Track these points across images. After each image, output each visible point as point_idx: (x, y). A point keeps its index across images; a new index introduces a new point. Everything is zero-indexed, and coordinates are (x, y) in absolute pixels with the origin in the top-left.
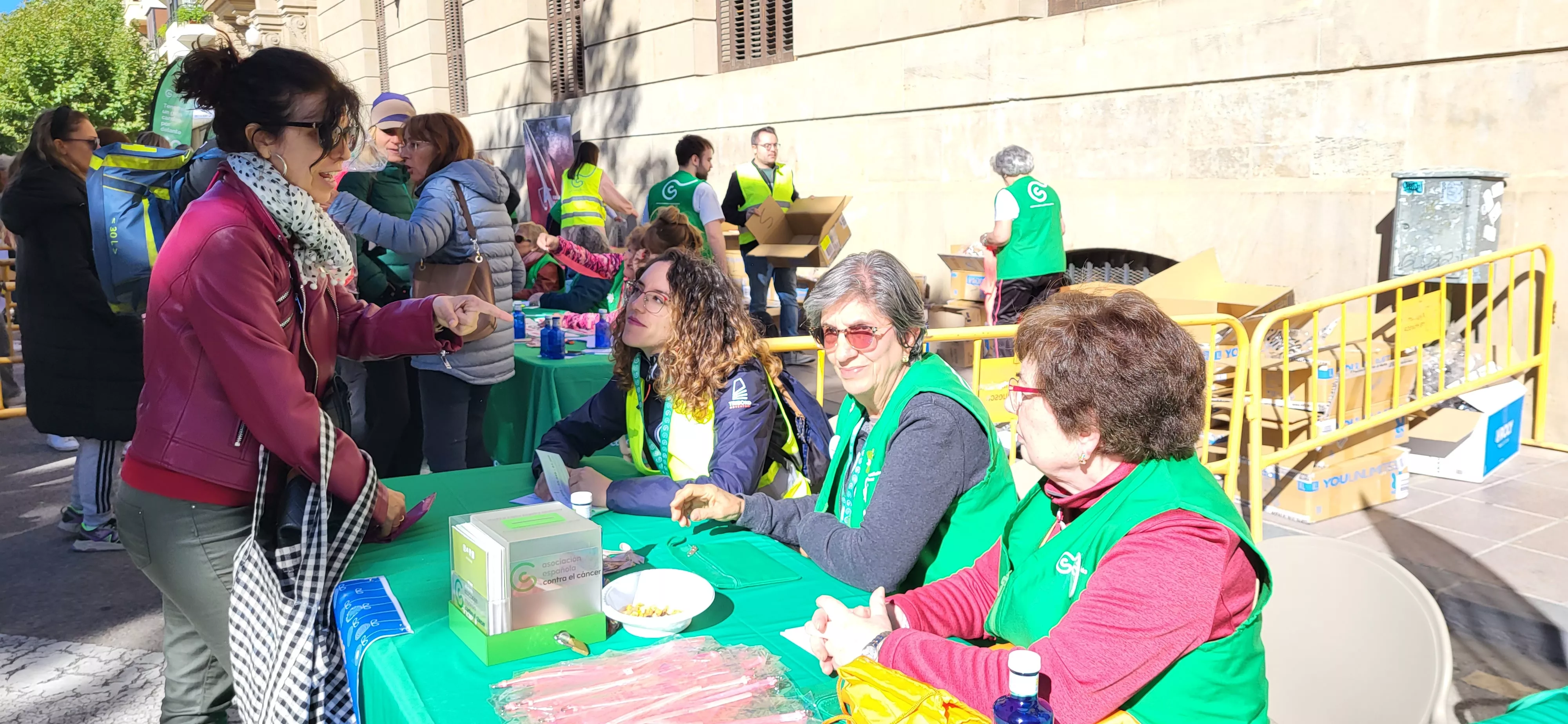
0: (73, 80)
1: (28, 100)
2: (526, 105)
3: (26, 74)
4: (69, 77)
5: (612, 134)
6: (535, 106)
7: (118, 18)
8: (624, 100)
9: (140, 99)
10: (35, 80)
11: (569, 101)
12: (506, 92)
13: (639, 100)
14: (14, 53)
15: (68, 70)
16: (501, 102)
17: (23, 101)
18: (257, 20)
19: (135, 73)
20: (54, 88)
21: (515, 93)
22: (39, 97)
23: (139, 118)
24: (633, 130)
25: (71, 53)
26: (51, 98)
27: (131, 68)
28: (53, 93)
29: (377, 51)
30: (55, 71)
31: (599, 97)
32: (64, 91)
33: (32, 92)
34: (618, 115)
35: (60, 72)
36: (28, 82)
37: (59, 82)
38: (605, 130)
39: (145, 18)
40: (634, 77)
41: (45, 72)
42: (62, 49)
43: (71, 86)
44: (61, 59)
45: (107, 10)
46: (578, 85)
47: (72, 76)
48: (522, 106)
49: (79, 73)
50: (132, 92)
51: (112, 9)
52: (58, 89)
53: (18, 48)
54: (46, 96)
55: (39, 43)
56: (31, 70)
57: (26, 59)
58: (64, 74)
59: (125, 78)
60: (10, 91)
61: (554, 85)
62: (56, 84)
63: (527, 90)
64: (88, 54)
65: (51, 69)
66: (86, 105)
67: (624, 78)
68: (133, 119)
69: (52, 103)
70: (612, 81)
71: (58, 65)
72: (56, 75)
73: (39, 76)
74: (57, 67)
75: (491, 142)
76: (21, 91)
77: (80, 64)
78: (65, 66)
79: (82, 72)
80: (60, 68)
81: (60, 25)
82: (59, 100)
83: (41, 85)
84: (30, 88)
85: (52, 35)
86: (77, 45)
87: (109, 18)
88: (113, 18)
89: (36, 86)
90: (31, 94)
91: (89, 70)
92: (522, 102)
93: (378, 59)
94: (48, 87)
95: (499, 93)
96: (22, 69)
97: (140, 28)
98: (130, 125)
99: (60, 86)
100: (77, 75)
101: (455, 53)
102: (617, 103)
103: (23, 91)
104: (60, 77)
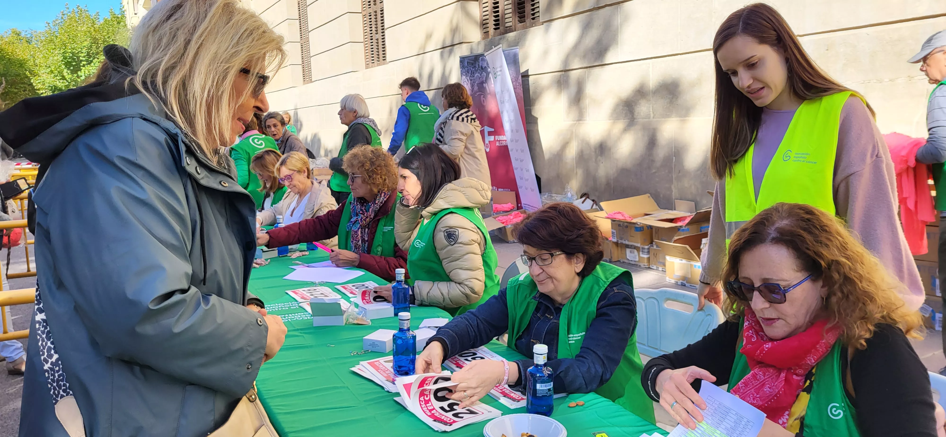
0: (92, 64)
1: (63, 78)
2: (453, 45)
3: (62, 61)
5: (576, 64)
6: (464, 45)
7: (122, 23)
8: (599, 22)
10: (68, 65)
12: (429, 37)
13: (626, 18)
14: (54, 47)
15: (89, 58)
16: (424, 47)
17: (60, 79)
20: (80, 70)
21: (440, 35)
22: (70, 76)
24: (610, 57)
25: (91, 46)
26: (78, 77)
28: (79, 73)
29: (298, 21)
30: (81, 58)
31: (558, 23)
32: (87, 72)
34: (589, 42)
35: (84, 59)
36: (63, 67)
37: (84, 66)
38: (566, 61)
41: (74, 59)
42: (85, 44)
43: (91, 68)
44: (84, 50)
45: (114, 18)
46: (517, 19)
47: (92, 61)
48: (449, 47)
49: (96, 59)
51: (118, 18)
52: (82, 71)
53: (57, 44)
54: (75, 75)
55: (70, 40)
56: (65, 58)
57: (62, 51)
58: (87, 61)
61: (484, 25)
62: (82, 67)
63: (455, 30)
65: (78, 57)
69: (79, 80)
70: (577, 4)
71: (82, 55)
72: (82, 61)
73: (71, 62)
74: (82, 56)
76: (59, 72)
77: (97, 53)
78: (87, 55)
79: (98, 59)
80: (84, 57)
81: (84, 28)
82: (83, 78)
83: (72, 68)
84: (65, 70)
85: (79, 35)
86: (95, 41)
87: (115, 23)
88: (119, 23)
89: (68, 69)
90: (65, 74)
92: (448, 43)
93: (299, 27)
94: (76, 69)
95: (421, 37)
96: (60, 58)
99: (84, 68)
100: (94, 61)
101: (371, 11)
102: (586, 27)
103: (60, 72)
104: (85, 63)
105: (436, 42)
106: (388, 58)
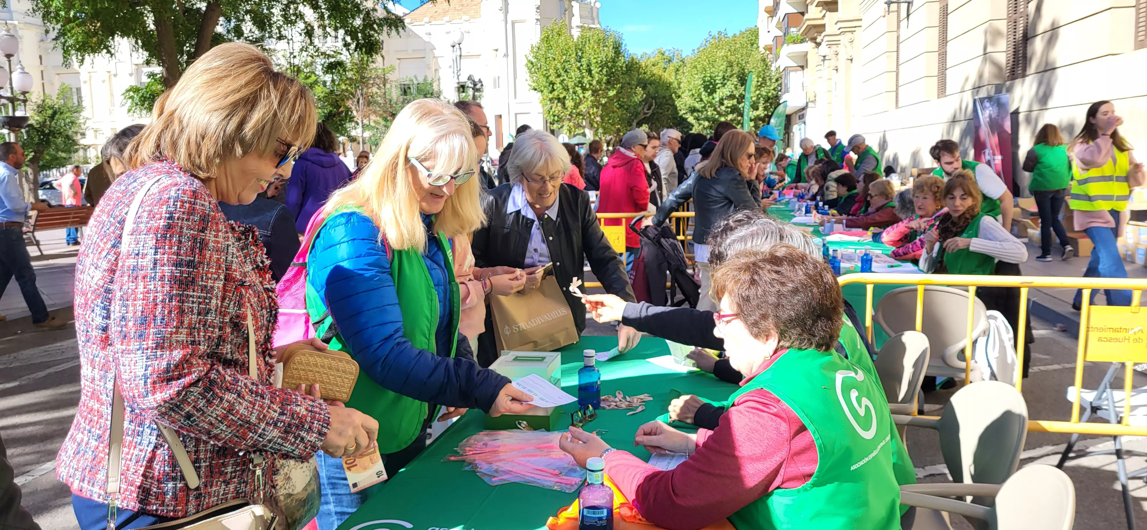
0: (726, 86)
1: (701, 100)
2: (979, 87)
3: (702, 85)
4: (724, 85)
5: (1036, 107)
6: (985, 87)
7: (756, 45)
8: (1045, 81)
9: (762, 96)
10: (706, 88)
11: (1008, 83)
12: (967, 79)
13: (1056, 80)
14: (696, 72)
15: (724, 81)
16: (963, 87)
17: (699, 101)
18: (826, 39)
19: (760, 79)
20: (716, 92)
21: (973, 79)
22: (707, 98)
23: (761, 108)
24: (1050, 104)
25: (727, 70)
27: (758, 76)
28: (714, 95)
30: (717, 82)
31: (1028, 79)
32: (721, 94)
33: (704, 96)
34: (1041, 93)
35: (720, 82)
36: (702, 89)
37: (719, 88)
38: (1031, 105)
39: (772, 43)
40: (1054, 62)
41: (711, 83)
42: (722, 68)
43: (725, 90)
44: (721, 74)
45: (749, 40)
46: (1024, 68)
47: (726, 84)
48: (977, 88)
50: (758, 92)
51: (753, 40)
52: (718, 93)
53: (699, 70)
54: (711, 97)
55: (710, 65)
56: (704, 82)
57: (703, 75)
58: (722, 83)
59: (754, 83)
60: (693, 95)
61: (1007, 70)
62: (717, 90)
63: (981, 76)
64: (736, 69)
65: (715, 81)
66: (731, 102)
67: (1047, 64)
68: (757, 109)
69: (714, 101)
70: (1038, 67)
71: (719, 78)
72: (717, 84)
73: (708, 85)
75: (955, 117)
77: (731, 76)
78: (722, 78)
79: (731, 81)
80: (720, 80)
82: (717, 99)
83: (709, 91)
84: (704, 93)
85: (717, 60)
86: (731, 65)
87: (749, 46)
88: (752, 45)
89: (706, 92)
90: (703, 97)
91: (735, 80)
92: (977, 86)
94: (713, 92)
95: (964, 80)
96: (700, 82)
97: (768, 48)
98: (756, 113)
99: (719, 90)
100: (728, 83)
101: (943, 50)
102: (1040, 84)
103: (700, 95)
104: (719, 85)
105: (969, 86)
106: (948, 92)
